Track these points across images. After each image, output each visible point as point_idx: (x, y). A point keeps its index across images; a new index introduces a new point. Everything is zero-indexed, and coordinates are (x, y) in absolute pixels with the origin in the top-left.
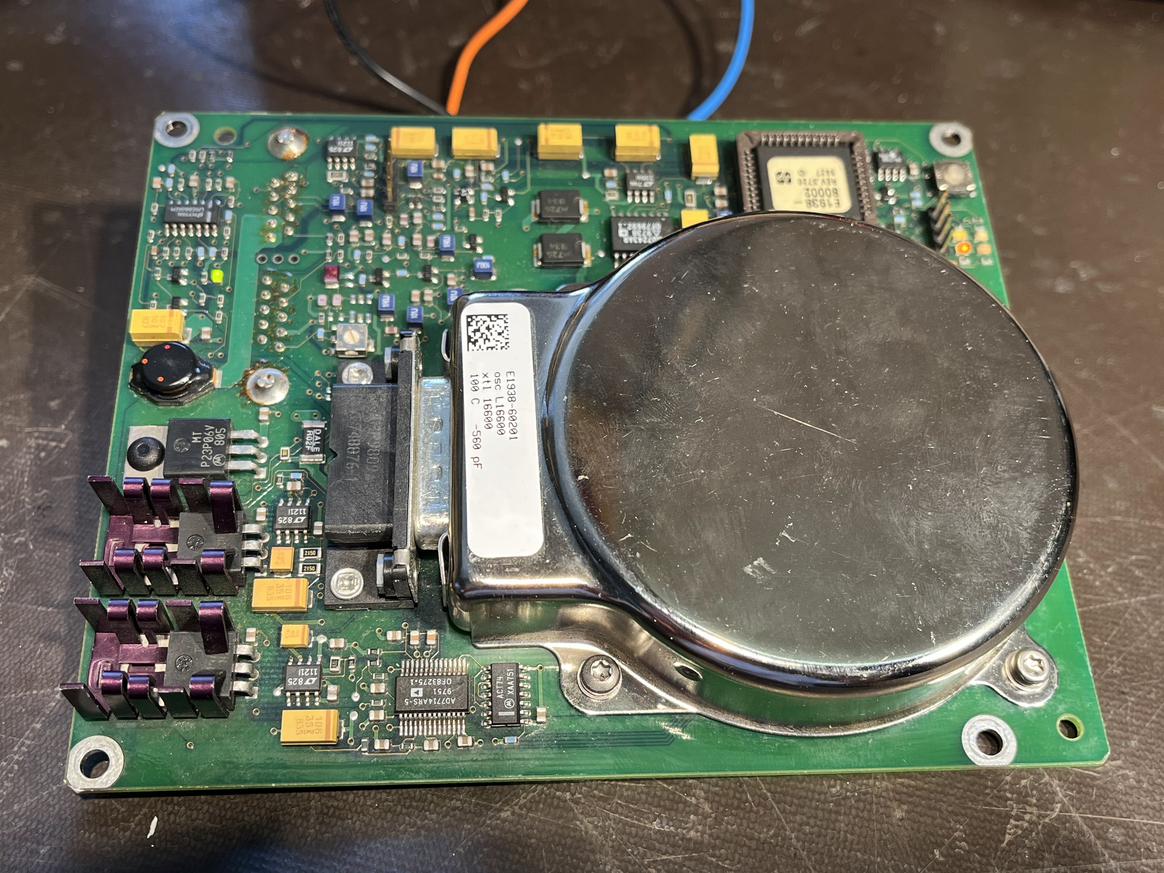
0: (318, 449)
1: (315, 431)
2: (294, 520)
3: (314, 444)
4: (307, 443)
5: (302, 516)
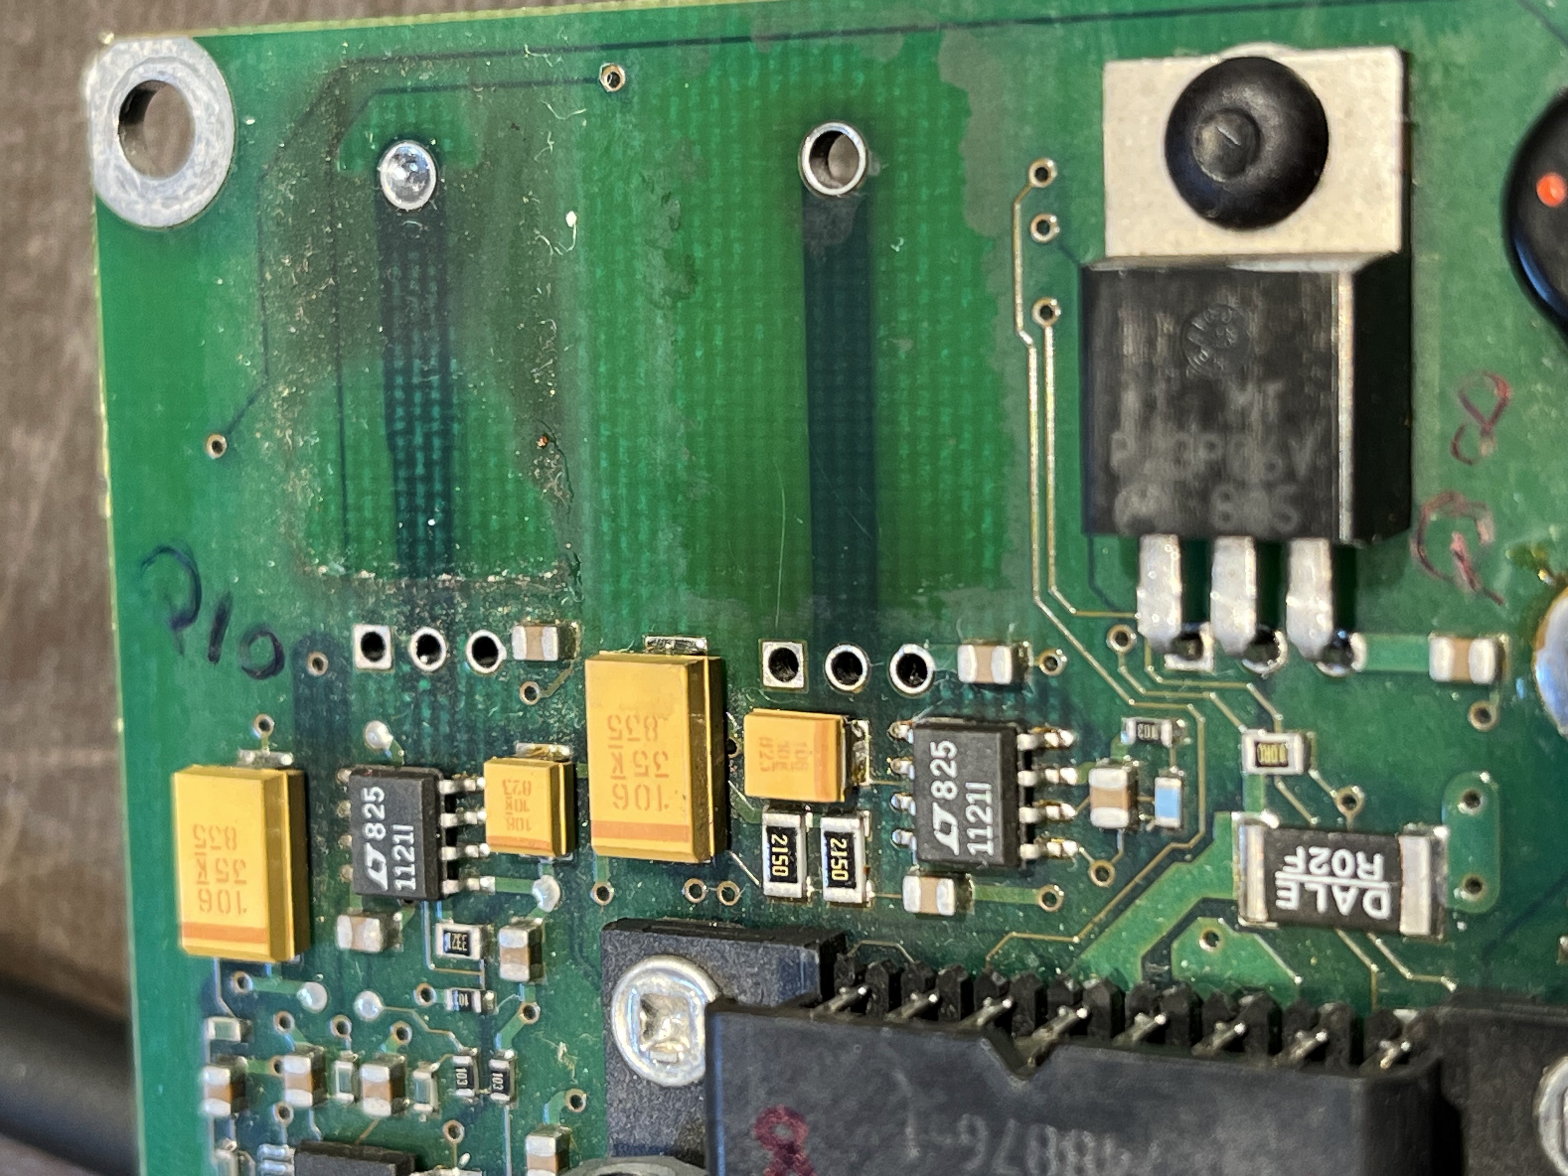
0: (1289, 901)
1: (1379, 888)
2: (945, 804)
3: (1317, 883)
4: (1324, 853)
5: (964, 840)
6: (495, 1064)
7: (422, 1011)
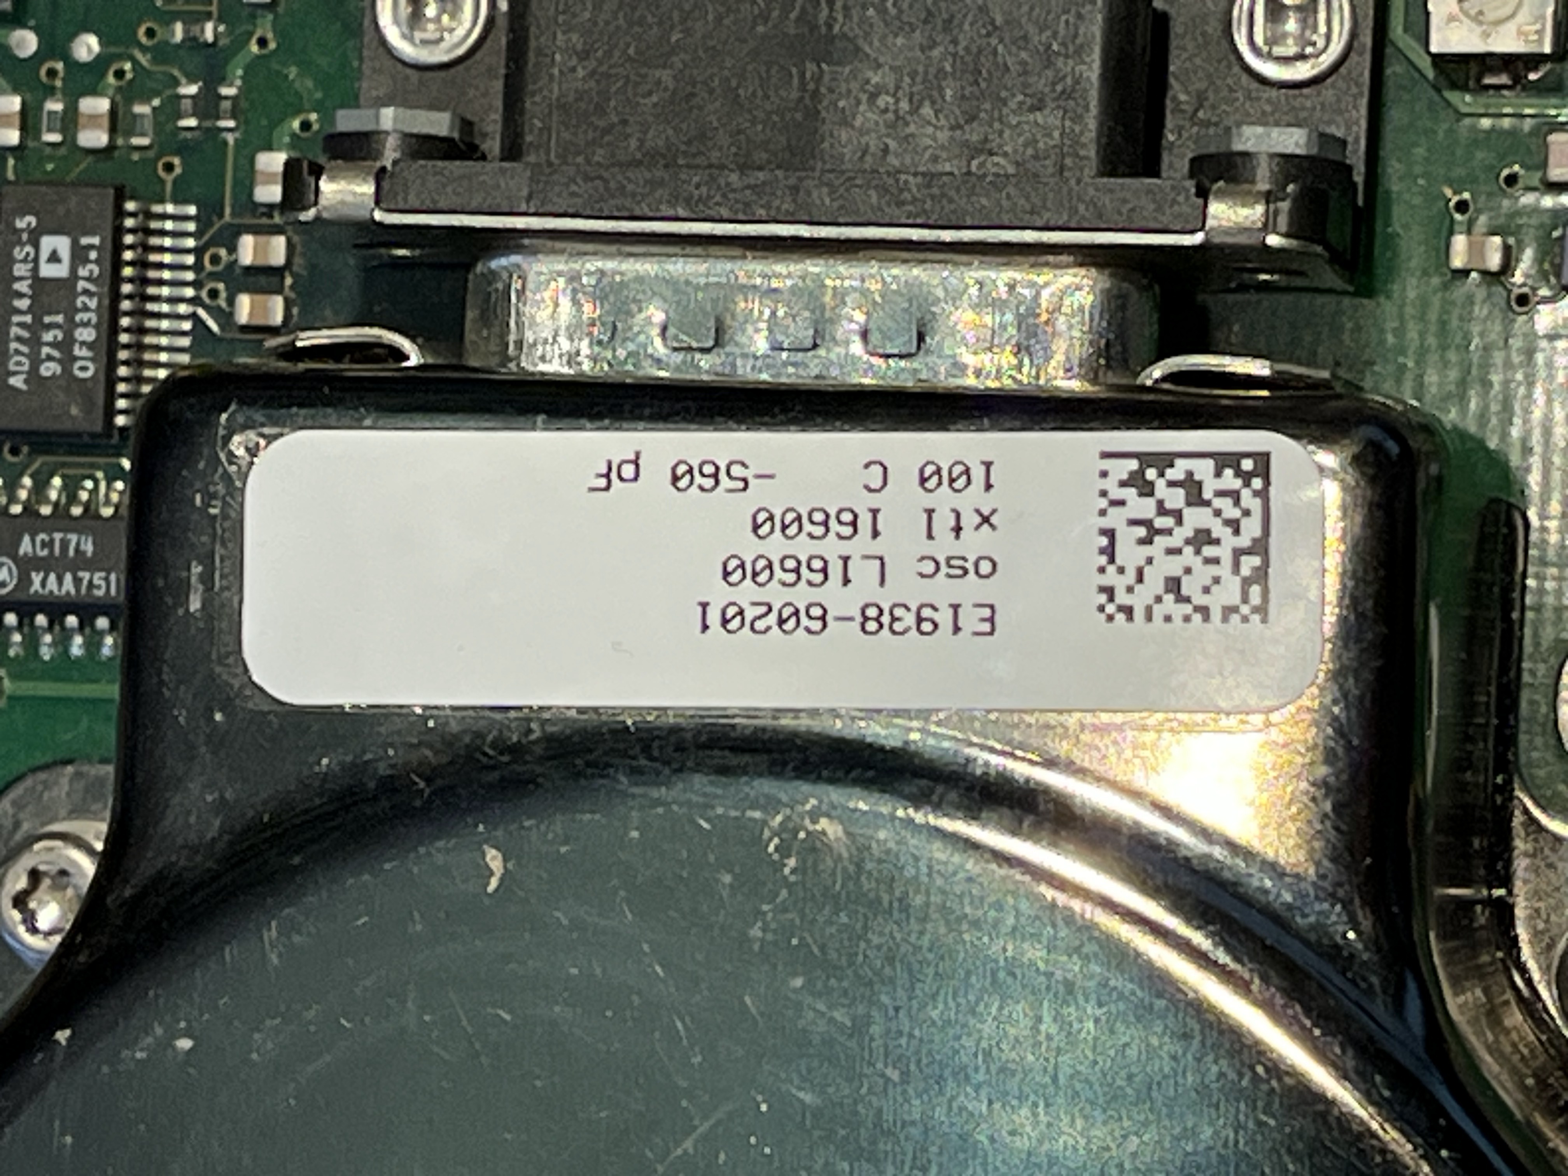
6: (225, 91)
7: (144, 49)
